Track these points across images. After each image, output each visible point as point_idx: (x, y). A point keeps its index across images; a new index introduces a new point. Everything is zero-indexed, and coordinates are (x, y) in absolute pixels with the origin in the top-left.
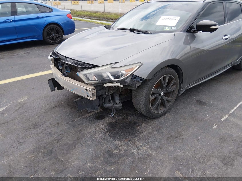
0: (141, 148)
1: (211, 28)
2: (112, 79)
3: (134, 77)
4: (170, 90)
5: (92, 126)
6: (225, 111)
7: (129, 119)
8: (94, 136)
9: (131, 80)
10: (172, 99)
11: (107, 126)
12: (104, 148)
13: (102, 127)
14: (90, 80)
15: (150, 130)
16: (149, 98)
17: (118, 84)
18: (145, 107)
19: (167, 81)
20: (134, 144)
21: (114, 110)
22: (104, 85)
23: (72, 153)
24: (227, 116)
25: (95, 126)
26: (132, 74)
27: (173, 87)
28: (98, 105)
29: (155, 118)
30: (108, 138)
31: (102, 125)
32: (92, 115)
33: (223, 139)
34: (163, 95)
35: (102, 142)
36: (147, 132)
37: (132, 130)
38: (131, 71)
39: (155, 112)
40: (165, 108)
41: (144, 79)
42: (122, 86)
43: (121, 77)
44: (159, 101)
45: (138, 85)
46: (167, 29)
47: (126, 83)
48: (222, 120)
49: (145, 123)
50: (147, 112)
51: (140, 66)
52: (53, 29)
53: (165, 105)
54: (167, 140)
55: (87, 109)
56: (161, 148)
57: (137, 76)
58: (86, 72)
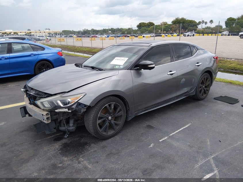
0: (82, 163)
1: (149, 67)
2: (62, 105)
3: (79, 104)
4: (117, 115)
5: (49, 146)
6: (167, 134)
7: (82, 140)
8: (47, 153)
9: (77, 106)
10: (120, 123)
11: (61, 146)
12: (52, 162)
13: (57, 146)
14: (46, 107)
15: (96, 149)
16: (96, 121)
17: (66, 110)
18: (93, 129)
19: (113, 107)
20: (78, 159)
21: (68, 132)
22: (56, 111)
23: (25, 165)
24: (166, 138)
25: (52, 146)
26: (77, 101)
27: (120, 113)
28: (54, 128)
29: (105, 139)
30: (58, 155)
31: (57, 145)
32: (52, 138)
33: (152, 156)
34: (111, 119)
35: (51, 158)
36: (92, 151)
37: (81, 149)
38: (77, 99)
39: (104, 134)
40: (114, 130)
41: (87, 105)
42: (70, 111)
43: (68, 104)
44: (107, 124)
45: (83, 110)
46: (117, 67)
47: (73, 108)
48: (160, 141)
49: (94, 143)
50: (96, 133)
51: (85, 95)
52: (44, 65)
53: (114, 128)
54: (106, 156)
55: (46, 131)
56: (98, 163)
57: (81, 103)
58: (42, 100)
